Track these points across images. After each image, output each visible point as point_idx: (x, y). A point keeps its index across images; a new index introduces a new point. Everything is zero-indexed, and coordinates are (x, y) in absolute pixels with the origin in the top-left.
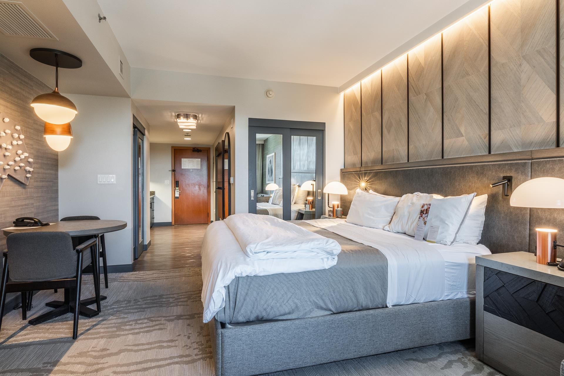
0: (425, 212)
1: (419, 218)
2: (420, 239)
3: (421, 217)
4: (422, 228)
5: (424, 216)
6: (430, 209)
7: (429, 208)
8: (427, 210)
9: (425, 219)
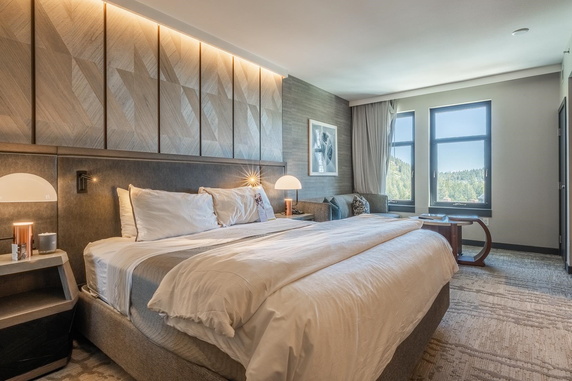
0: (259, 200)
1: (257, 205)
2: (265, 221)
3: (258, 204)
4: (263, 212)
5: (260, 203)
6: (262, 197)
7: (260, 196)
8: (259, 198)
9: (262, 205)
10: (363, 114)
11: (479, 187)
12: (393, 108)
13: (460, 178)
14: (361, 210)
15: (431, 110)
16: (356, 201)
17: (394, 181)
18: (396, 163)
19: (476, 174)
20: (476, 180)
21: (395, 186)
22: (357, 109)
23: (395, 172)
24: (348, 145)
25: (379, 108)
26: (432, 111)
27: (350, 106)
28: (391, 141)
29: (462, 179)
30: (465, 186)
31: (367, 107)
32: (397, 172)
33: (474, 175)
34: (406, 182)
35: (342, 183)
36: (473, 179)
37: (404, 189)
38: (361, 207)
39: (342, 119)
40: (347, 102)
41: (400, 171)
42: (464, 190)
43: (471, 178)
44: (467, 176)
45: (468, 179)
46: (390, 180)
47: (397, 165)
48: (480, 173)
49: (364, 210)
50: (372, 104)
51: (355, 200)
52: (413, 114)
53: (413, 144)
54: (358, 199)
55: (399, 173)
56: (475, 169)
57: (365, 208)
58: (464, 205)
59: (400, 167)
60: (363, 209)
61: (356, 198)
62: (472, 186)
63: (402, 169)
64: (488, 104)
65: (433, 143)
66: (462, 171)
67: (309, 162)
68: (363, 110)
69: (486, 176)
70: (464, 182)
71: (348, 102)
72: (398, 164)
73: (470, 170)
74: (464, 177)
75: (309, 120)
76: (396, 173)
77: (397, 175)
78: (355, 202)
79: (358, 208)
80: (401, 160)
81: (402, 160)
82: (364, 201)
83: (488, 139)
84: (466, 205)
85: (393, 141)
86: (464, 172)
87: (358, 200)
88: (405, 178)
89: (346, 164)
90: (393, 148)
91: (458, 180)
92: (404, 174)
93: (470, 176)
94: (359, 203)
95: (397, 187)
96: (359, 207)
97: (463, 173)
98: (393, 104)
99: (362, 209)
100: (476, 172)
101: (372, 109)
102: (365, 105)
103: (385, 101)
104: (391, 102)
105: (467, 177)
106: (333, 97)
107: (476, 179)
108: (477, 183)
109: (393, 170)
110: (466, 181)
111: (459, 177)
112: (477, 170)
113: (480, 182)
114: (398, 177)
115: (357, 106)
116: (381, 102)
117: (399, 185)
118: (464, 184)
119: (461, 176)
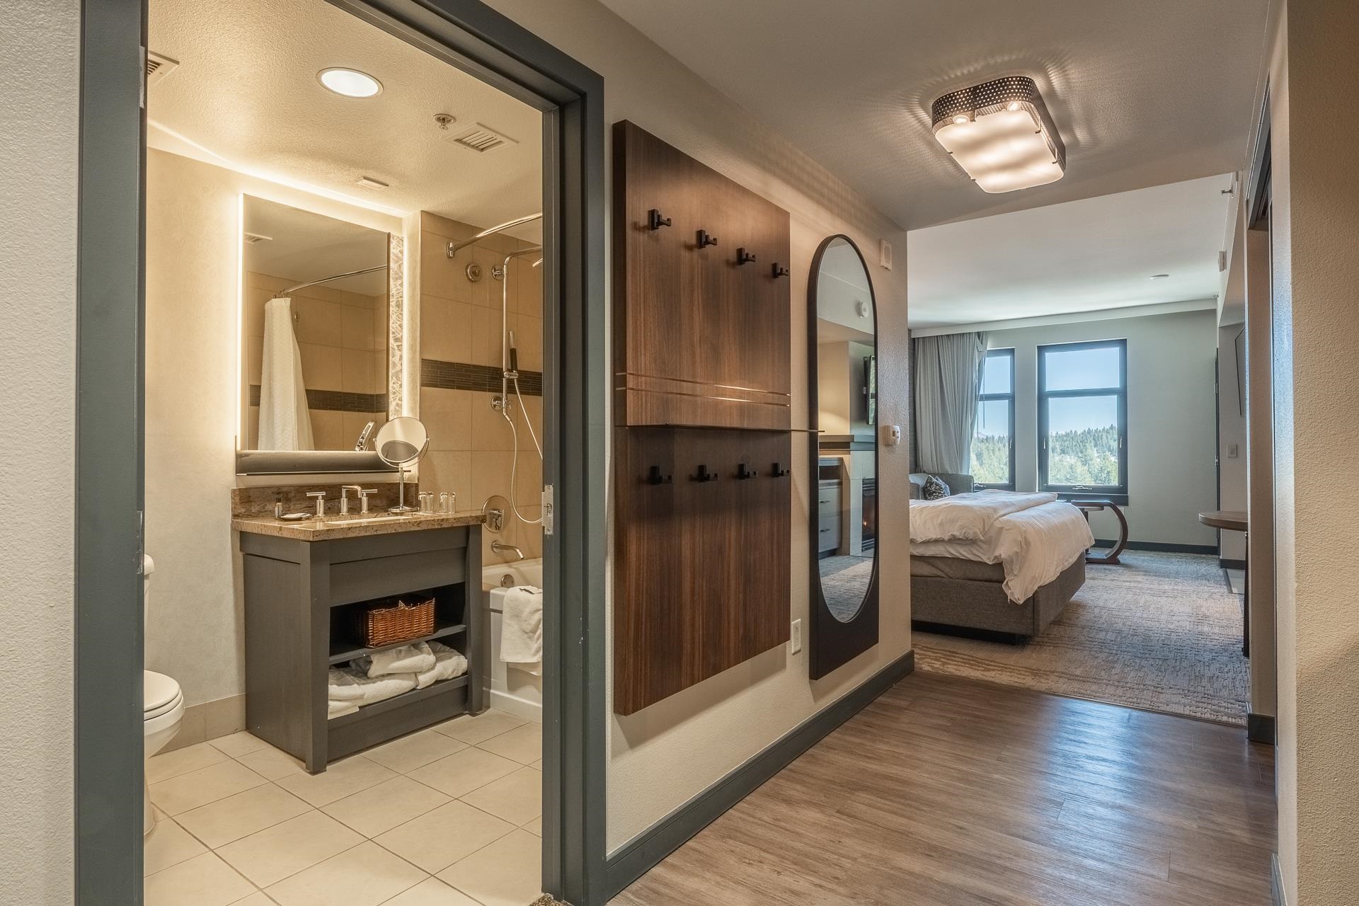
10: (934, 351)
11: (1101, 470)
12: (982, 343)
13: (1058, 450)
15: (1039, 347)
16: (932, 484)
19: (1094, 439)
20: (1096, 455)
22: (924, 342)
25: (959, 343)
26: (1041, 349)
27: (912, 337)
28: (979, 393)
29: (1063, 452)
30: (1071, 468)
31: (941, 341)
33: (1091, 442)
36: (1089, 451)
38: (939, 489)
42: (1068, 477)
43: (1084, 450)
44: (1074, 444)
45: (1077, 452)
48: (1104, 437)
50: (948, 336)
51: (930, 483)
52: (1012, 351)
53: (1012, 398)
54: (934, 480)
56: (1093, 428)
57: (943, 493)
58: (1089, 488)
61: (931, 479)
62: (1086, 468)
64: (1123, 343)
65: (1042, 398)
66: (1064, 433)
68: (934, 345)
69: (1121, 447)
70: (1068, 460)
71: (911, 331)
73: (1082, 431)
74: (1068, 447)
78: (930, 485)
79: (934, 494)
82: (940, 482)
83: (1123, 394)
84: (1092, 489)
85: (981, 393)
86: (1067, 435)
87: (934, 482)
90: (980, 403)
91: (1055, 454)
93: (1081, 444)
94: (935, 486)
96: (935, 492)
97: (1065, 438)
98: (981, 338)
99: (940, 495)
100: (1094, 435)
101: (949, 343)
102: (937, 336)
103: (970, 333)
104: (979, 334)
105: (1074, 448)
107: (1095, 452)
108: (1098, 460)
110: (1072, 457)
111: (1057, 446)
112: (1096, 431)
113: (1104, 459)
115: (924, 338)
116: (964, 334)
118: (1067, 462)
119: (1061, 445)
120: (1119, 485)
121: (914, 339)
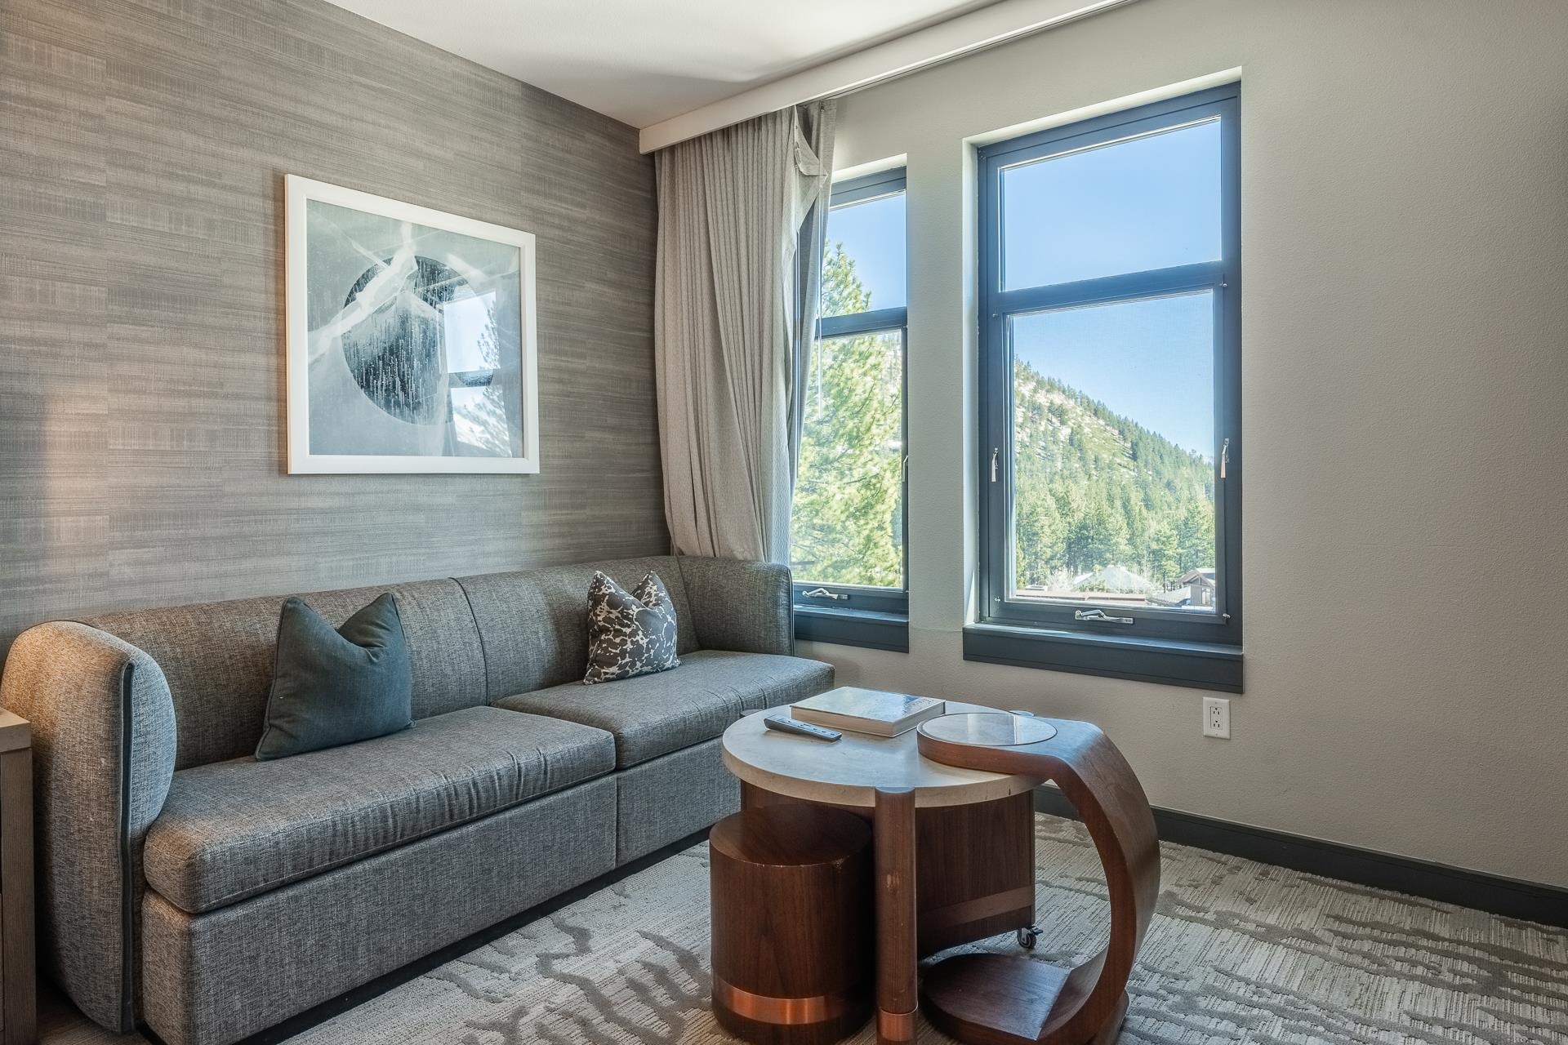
10: (694, 188)
12: (815, 152)
14: (615, 646)
17: (1114, 488)
18: (1121, 433)
21: (1118, 503)
22: (671, 163)
23: (1119, 461)
24: (640, 330)
25: (750, 150)
26: (988, 155)
27: (642, 151)
31: (709, 152)
32: (1125, 460)
34: (1150, 490)
35: (583, 506)
37: (1144, 511)
38: (616, 631)
39: (583, 206)
40: (622, 133)
41: (1134, 457)
46: (1102, 485)
47: (1125, 440)
49: (629, 646)
50: (726, 132)
51: (594, 596)
54: (610, 587)
55: (1132, 464)
57: (634, 634)
58: (1124, 620)
59: (1134, 446)
60: (624, 642)
63: (1141, 452)
64: (1229, 100)
65: (991, 312)
67: (281, 400)
68: (693, 166)
69: (1223, 475)
71: (635, 132)
72: (1127, 434)
75: (286, 176)
76: (1123, 463)
77: (1125, 470)
79: (603, 637)
80: (1136, 424)
81: (1140, 425)
83: (1228, 286)
84: (1130, 621)
87: (605, 595)
88: (1151, 478)
89: (611, 421)
92: (1146, 466)
94: (606, 608)
95: (1125, 506)
98: (814, 133)
99: (618, 640)
103: (775, 112)
104: (808, 118)
106: (517, 91)
109: (1114, 455)
114: (1127, 476)
115: (672, 149)
116: (760, 118)
117: (1128, 500)
120: (1219, 613)
121: (651, 156)
